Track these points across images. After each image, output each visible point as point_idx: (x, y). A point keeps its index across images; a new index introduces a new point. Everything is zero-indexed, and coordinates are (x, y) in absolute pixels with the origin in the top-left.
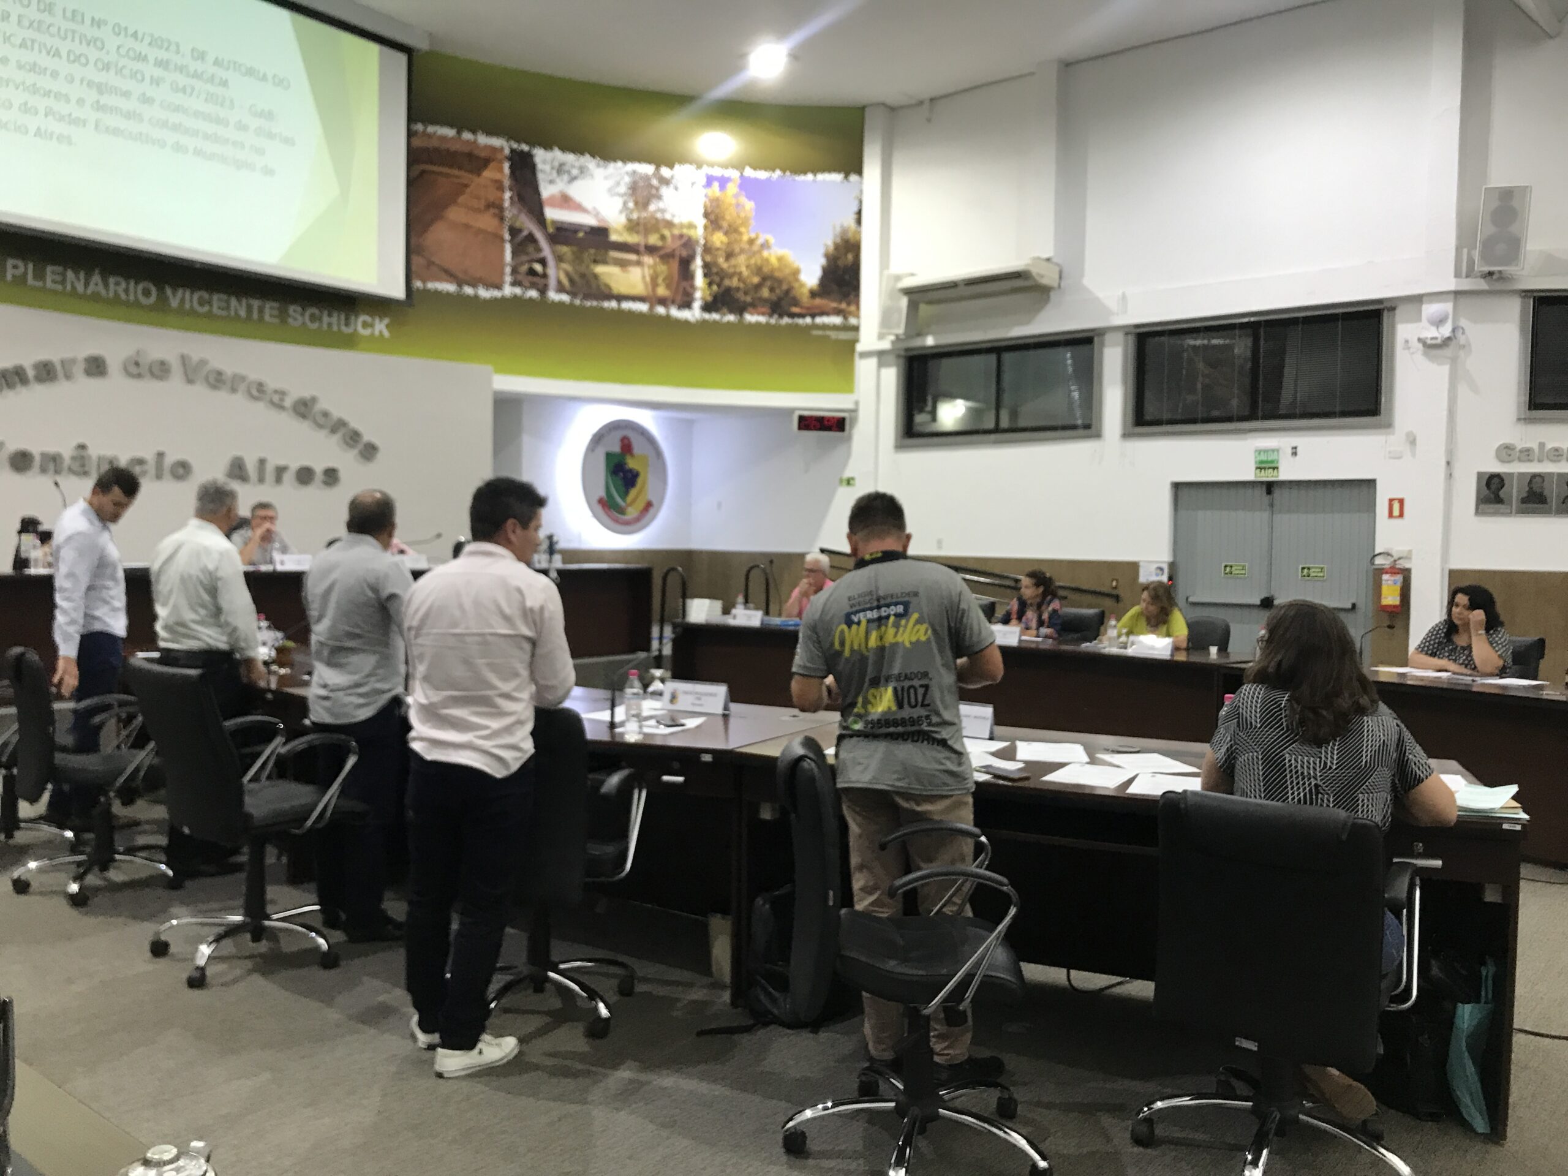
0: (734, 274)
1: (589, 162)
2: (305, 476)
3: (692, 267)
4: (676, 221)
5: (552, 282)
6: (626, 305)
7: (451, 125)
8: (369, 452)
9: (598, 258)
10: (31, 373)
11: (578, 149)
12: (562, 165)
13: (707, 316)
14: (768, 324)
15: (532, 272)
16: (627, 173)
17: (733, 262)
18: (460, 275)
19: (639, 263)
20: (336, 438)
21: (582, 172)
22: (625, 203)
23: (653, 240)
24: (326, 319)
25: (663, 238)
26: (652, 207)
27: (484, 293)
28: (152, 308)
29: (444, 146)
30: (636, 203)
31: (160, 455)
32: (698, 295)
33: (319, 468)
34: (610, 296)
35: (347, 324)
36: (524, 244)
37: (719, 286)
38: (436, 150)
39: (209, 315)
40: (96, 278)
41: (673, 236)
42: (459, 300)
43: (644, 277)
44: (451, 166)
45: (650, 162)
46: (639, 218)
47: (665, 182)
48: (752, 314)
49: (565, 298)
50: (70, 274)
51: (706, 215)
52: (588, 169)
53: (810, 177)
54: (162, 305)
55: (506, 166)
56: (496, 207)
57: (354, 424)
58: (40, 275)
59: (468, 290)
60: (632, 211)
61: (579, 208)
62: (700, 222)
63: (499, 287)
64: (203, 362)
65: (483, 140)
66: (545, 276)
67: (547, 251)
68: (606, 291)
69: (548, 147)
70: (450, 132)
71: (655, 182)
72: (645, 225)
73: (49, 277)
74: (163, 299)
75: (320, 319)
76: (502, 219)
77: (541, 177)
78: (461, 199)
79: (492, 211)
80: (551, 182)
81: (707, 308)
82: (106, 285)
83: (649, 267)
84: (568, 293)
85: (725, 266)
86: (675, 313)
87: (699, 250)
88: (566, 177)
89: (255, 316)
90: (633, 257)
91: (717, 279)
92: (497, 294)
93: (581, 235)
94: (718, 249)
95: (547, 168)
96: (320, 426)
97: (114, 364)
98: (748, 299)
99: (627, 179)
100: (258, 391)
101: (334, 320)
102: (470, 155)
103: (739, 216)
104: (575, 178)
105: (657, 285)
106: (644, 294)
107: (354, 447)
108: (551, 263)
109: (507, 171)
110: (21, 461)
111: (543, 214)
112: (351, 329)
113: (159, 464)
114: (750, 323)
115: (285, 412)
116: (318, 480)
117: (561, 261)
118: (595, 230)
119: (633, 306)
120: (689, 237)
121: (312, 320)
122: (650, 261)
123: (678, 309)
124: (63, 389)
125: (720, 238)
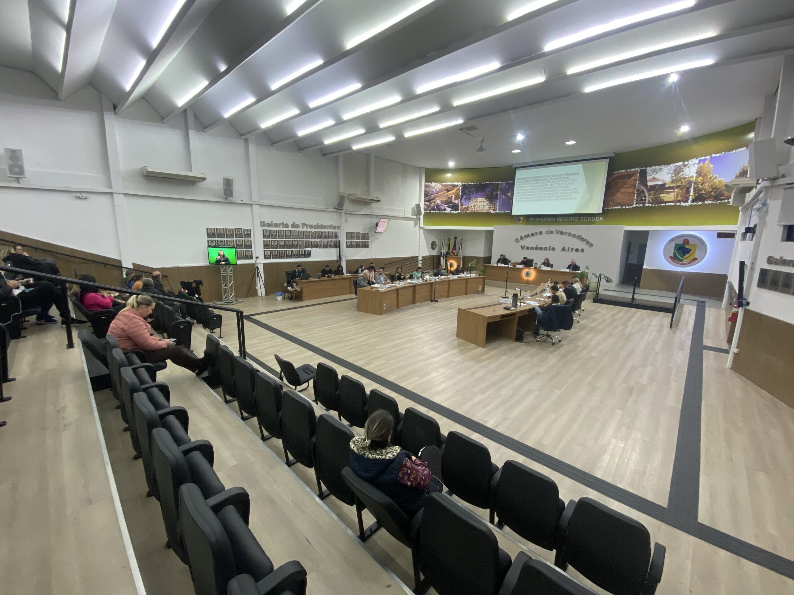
0: (704, 189)
1: (663, 167)
2: (577, 250)
3: (690, 190)
4: (687, 177)
5: (647, 201)
6: (667, 204)
7: (625, 169)
8: (591, 245)
9: (661, 192)
10: (530, 235)
11: (659, 164)
12: (654, 170)
13: (692, 204)
14: (712, 203)
15: (642, 200)
16: (673, 167)
17: (704, 185)
18: (622, 204)
19: (673, 192)
20: (585, 243)
21: (660, 170)
22: (672, 175)
23: (679, 184)
24: (589, 219)
25: (682, 183)
26: (680, 174)
27: (628, 207)
28: (554, 222)
29: (622, 175)
30: (675, 175)
31: (550, 247)
32: (691, 198)
33: (580, 249)
34: (663, 203)
35: (593, 219)
36: (640, 193)
37: (698, 194)
38: (620, 176)
39: (565, 221)
40: (545, 218)
41: (685, 182)
42: (621, 210)
43: (674, 195)
44: (623, 179)
45: (681, 162)
46: (675, 179)
47: (685, 166)
48: (707, 201)
49: (650, 205)
50: (540, 219)
51: (697, 173)
52: (662, 169)
54: (556, 221)
55: (638, 174)
56: (634, 186)
57: (589, 240)
58: (535, 220)
59: (624, 207)
60: (674, 177)
61: (658, 180)
62: (695, 175)
63: (632, 205)
64: (560, 230)
65: (633, 170)
66: (645, 200)
67: (647, 194)
68: (662, 201)
69: (651, 166)
70: (624, 171)
71: (682, 167)
72: (677, 180)
73: (537, 220)
74: (556, 220)
75: (587, 219)
76: (635, 188)
77: (647, 174)
78: (624, 186)
79: (633, 187)
80: (650, 175)
81: (693, 201)
82: (546, 219)
83: (676, 192)
84: (651, 204)
85: (701, 187)
86: (682, 204)
87: (693, 184)
88: (655, 173)
89: (574, 220)
90: (672, 190)
91: (697, 192)
92: (631, 207)
93: (657, 187)
94: (699, 182)
95: (650, 172)
96: (582, 241)
97: (544, 232)
98: (707, 196)
99: (673, 168)
100: (570, 234)
101: (591, 219)
102: (628, 175)
103: (708, 170)
104: (658, 172)
105: (678, 197)
106: (674, 200)
107: (588, 244)
108: (647, 196)
109: (638, 176)
110: (527, 248)
111: (647, 184)
112: (594, 220)
113: (550, 248)
114: (706, 204)
115: (575, 239)
116: (580, 251)
117: (650, 195)
118: (661, 185)
119: (670, 204)
120: (691, 181)
121: (585, 219)
122: (677, 190)
123: (684, 203)
124: (535, 237)
125: (700, 179)
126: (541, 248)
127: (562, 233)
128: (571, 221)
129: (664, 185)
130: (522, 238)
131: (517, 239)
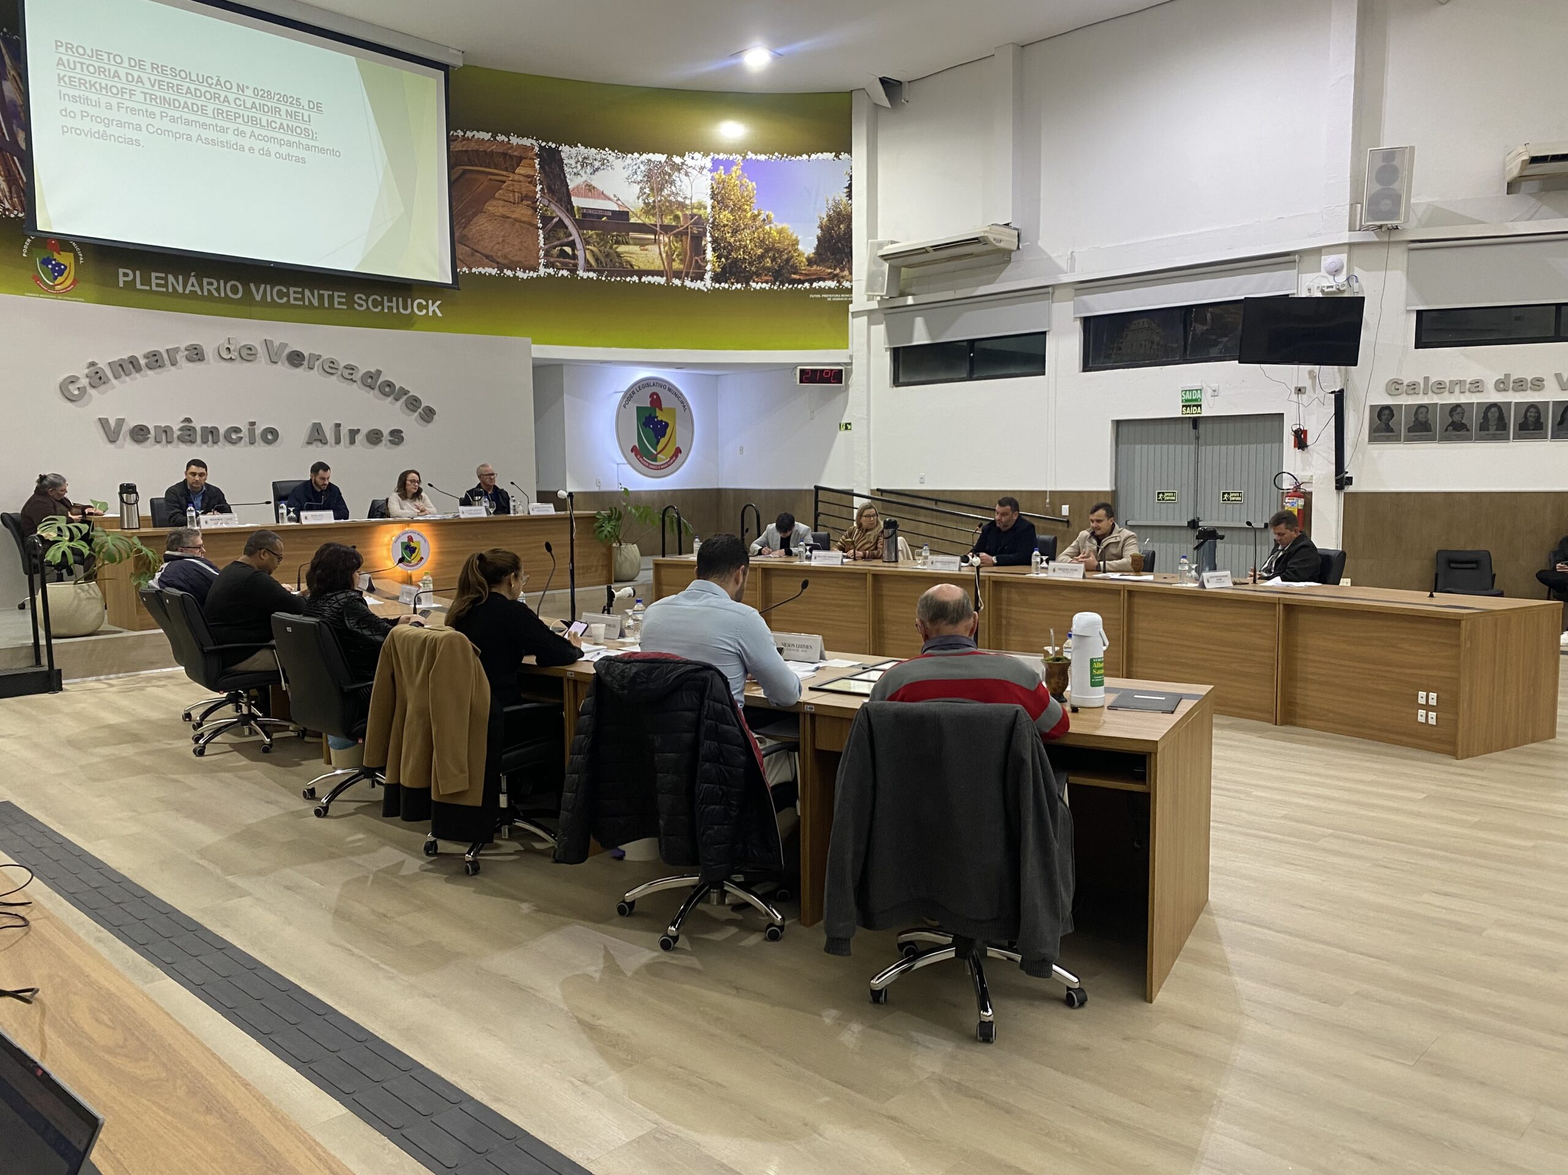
0: (740, 247)
1: (610, 155)
2: (374, 437)
3: (703, 243)
4: (688, 202)
5: (581, 262)
6: (644, 279)
7: (486, 131)
8: (429, 414)
9: (620, 238)
10: (143, 362)
11: (598, 145)
12: (585, 158)
13: (717, 285)
14: (770, 289)
15: (563, 254)
16: (642, 162)
17: (739, 236)
18: (501, 261)
19: (656, 242)
20: (400, 404)
21: (603, 164)
22: (641, 188)
23: (668, 220)
24: (386, 304)
25: (677, 218)
26: (666, 192)
27: (520, 274)
28: (240, 303)
29: (482, 148)
30: (652, 189)
31: (253, 424)
32: (709, 267)
33: (386, 433)
34: (631, 274)
35: (405, 308)
36: (555, 229)
37: (727, 258)
38: (477, 151)
39: (287, 304)
40: (193, 280)
41: (685, 216)
42: (500, 279)
43: (661, 254)
44: (489, 167)
45: (662, 153)
46: (654, 202)
47: (678, 168)
48: (757, 282)
49: (592, 275)
50: (171, 278)
51: (713, 196)
52: (607, 160)
53: (805, 157)
54: (248, 300)
55: (537, 161)
56: (530, 200)
57: (414, 391)
58: (146, 281)
59: (509, 273)
61: (603, 196)
62: (709, 202)
63: (535, 270)
64: (283, 345)
65: (514, 140)
66: (575, 256)
67: (575, 236)
68: (628, 267)
69: (572, 144)
70: (487, 136)
71: (667, 169)
72: (660, 208)
73: (154, 281)
74: (248, 292)
75: (381, 304)
76: (535, 209)
77: (566, 168)
78: (498, 194)
79: (525, 202)
80: (576, 174)
81: (716, 278)
82: (201, 286)
83: (665, 245)
84: (594, 271)
85: (732, 240)
86: (689, 283)
87: (708, 228)
88: (589, 170)
89: (326, 305)
90: (653, 237)
91: (725, 253)
92: (535, 275)
93: (604, 219)
94: (725, 226)
95: (573, 162)
96: (387, 395)
97: (209, 352)
98: (754, 269)
99: (643, 168)
100: (330, 368)
101: (394, 303)
102: (505, 154)
103: (742, 197)
104: (597, 169)
105: (674, 260)
106: (662, 268)
107: (415, 411)
108: (579, 245)
109: (537, 167)
110: (140, 434)
111: (570, 203)
112: (409, 310)
113: (252, 432)
114: (755, 289)
115: (355, 384)
116: (384, 442)
117: (588, 243)
118: (613, 212)
119: (650, 278)
120: (700, 216)
121: (376, 307)
122: (666, 240)
123: (692, 281)
124: (169, 373)
125: (725, 216)
126: (210, 435)
127: (295, 359)
128: (316, 308)
129: (623, 215)
130: (97, 378)
131: (73, 380)
